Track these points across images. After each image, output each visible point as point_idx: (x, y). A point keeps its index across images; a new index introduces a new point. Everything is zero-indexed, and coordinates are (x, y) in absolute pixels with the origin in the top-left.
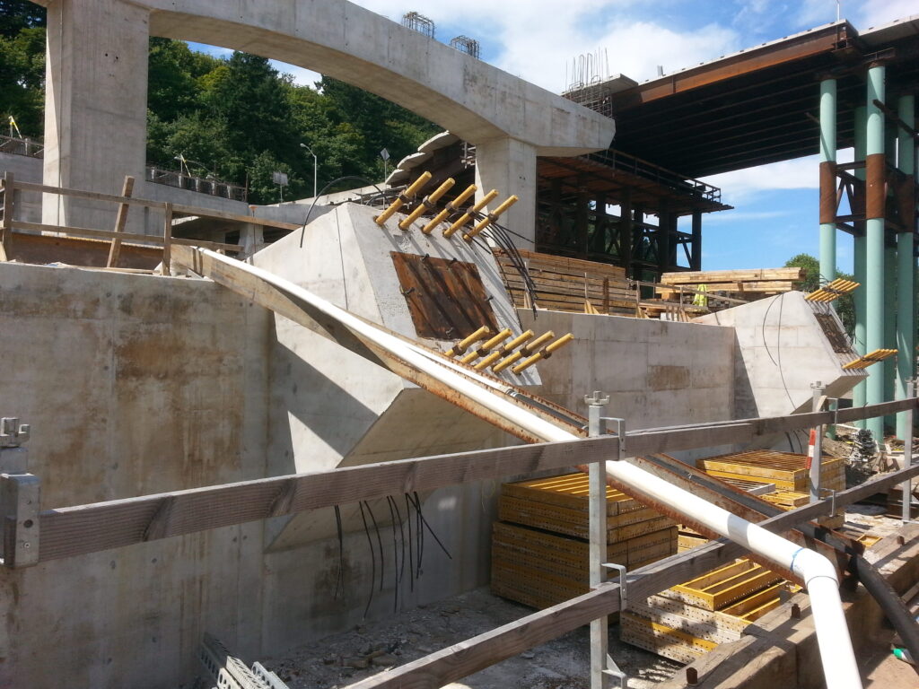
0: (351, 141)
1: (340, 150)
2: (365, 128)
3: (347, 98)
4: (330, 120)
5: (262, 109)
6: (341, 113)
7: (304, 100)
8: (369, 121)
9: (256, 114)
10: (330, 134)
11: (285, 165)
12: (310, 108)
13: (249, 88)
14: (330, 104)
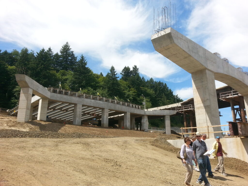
0: (134, 92)
1: (132, 95)
2: (136, 89)
3: (131, 82)
4: (128, 88)
5: (116, 86)
6: (130, 86)
7: (121, 83)
8: (137, 87)
9: (115, 87)
10: (129, 91)
11: (122, 99)
12: (123, 85)
13: (113, 81)
14: (128, 84)
